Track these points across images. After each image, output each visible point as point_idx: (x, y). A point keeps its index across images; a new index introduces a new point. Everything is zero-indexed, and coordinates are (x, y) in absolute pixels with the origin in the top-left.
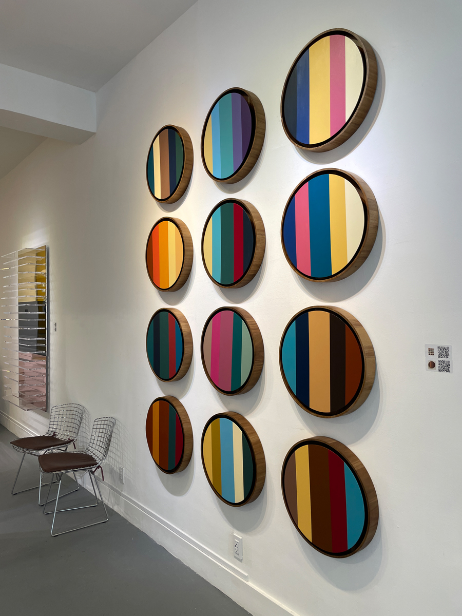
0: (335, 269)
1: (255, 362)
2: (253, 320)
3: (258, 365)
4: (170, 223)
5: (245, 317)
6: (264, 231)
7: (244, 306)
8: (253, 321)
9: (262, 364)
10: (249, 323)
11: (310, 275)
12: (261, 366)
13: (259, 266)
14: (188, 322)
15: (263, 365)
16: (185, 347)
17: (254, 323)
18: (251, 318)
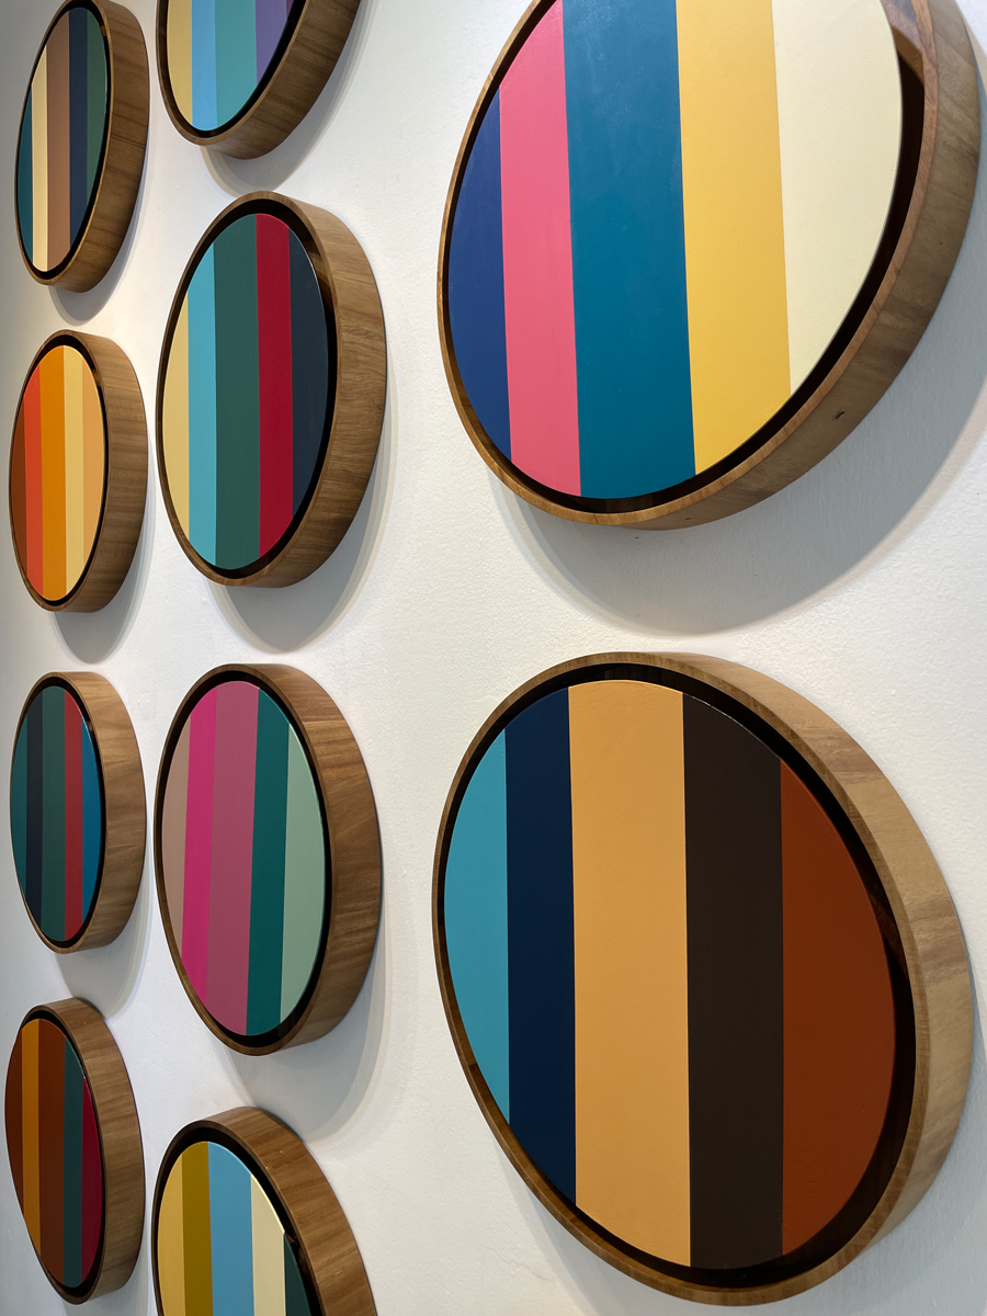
0: (710, 446)
1: (336, 917)
2: (336, 724)
3: (349, 934)
4: (69, 352)
5: (298, 711)
6: (380, 320)
7: (309, 661)
8: (336, 729)
9: (370, 922)
10: (312, 739)
11: (574, 489)
12: (369, 935)
13: (361, 481)
14: (130, 727)
15: (376, 928)
16: (109, 823)
17: (342, 735)
18: (334, 712)
